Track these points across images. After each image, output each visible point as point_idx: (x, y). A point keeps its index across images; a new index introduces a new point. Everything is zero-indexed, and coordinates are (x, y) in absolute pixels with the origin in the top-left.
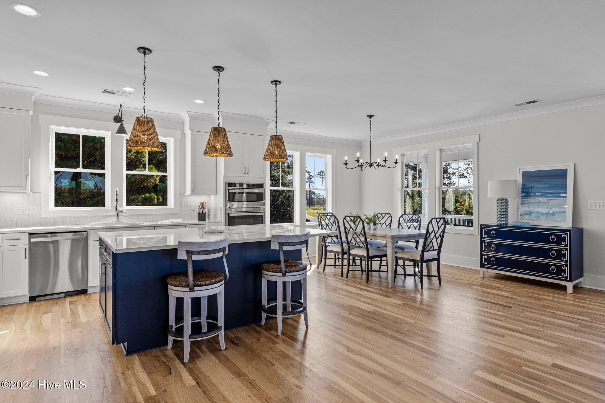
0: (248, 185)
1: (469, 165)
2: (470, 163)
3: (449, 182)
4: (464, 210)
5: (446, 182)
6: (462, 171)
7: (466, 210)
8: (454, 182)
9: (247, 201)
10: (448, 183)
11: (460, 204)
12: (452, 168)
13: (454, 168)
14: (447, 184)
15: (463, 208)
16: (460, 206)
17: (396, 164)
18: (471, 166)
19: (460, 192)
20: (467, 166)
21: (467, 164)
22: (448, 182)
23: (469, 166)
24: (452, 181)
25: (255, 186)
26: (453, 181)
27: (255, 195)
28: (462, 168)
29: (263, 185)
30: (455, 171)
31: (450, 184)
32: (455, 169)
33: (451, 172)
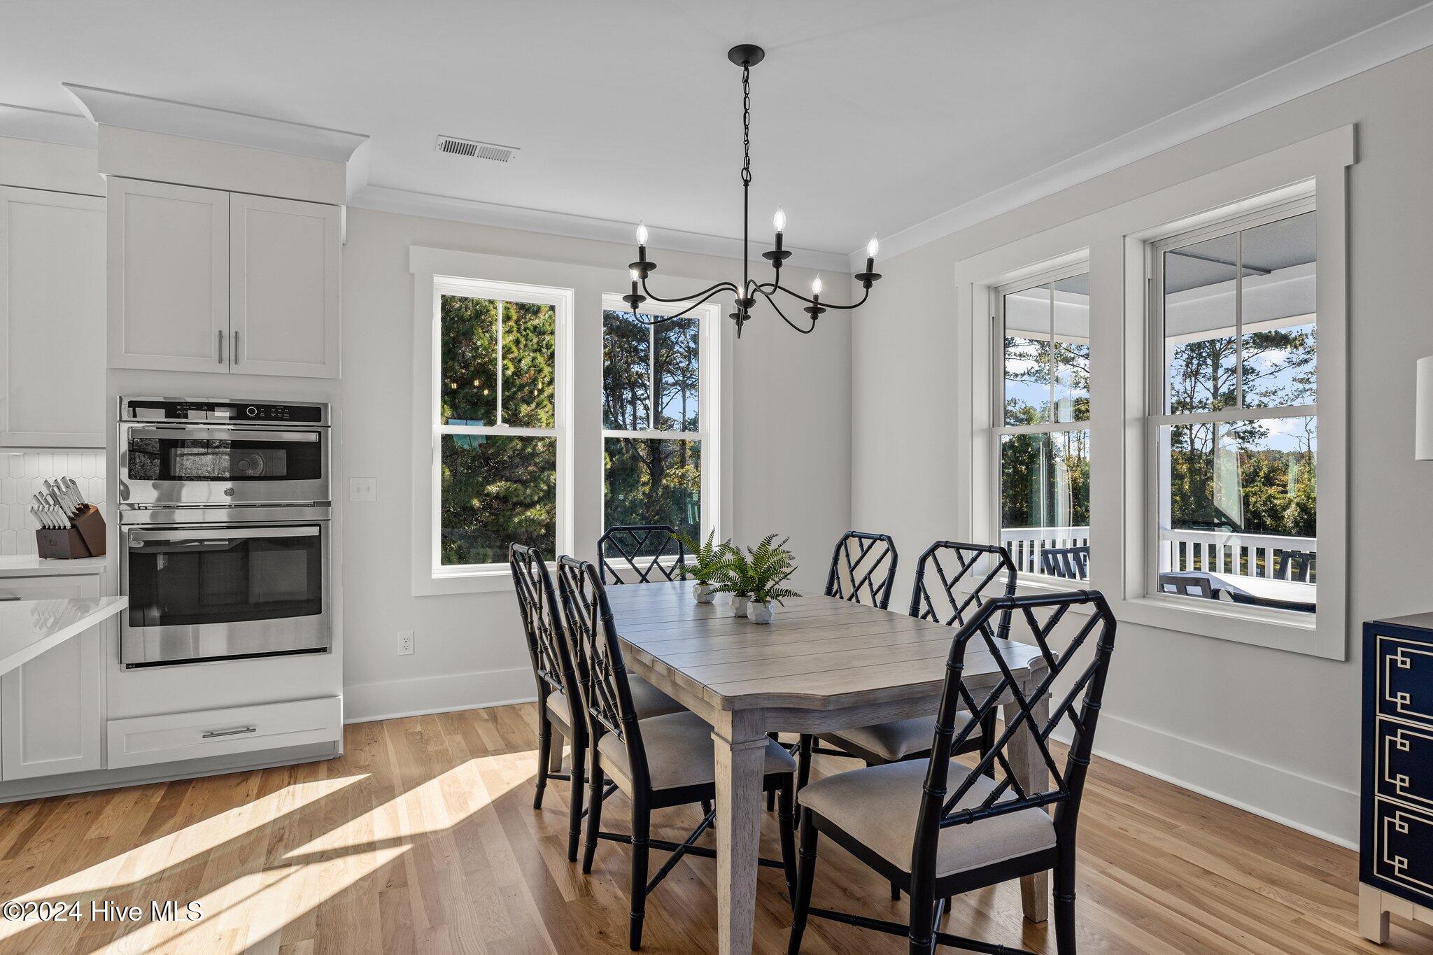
0: (241, 411)
1: (1308, 381)
2: (1310, 376)
3: (1249, 428)
4: (1293, 505)
5: (1239, 430)
6: (1286, 398)
7: (1298, 504)
8: (1262, 430)
9: (232, 479)
10: (1244, 432)
11: (1281, 489)
12: (1257, 391)
13: (1264, 390)
14: (1242, 435)
15: (1290, 501)
16: (1281, 496)
17: (868, 285)
18: (1314, 386)
19: (1281, 457)
20: (1300, 386)
21: (1302, 379)
22: (1244, 428)
23: (1307, 386)
24: (1256, 425)
25: (277, 412)
26: (1260, 427)
27: (282, 454)
28: (1287, 391)
29: (319, 409)
30: (1265, 400)
31: (1252, 433)
32: (1265, 394)
33: (1256, 402)
